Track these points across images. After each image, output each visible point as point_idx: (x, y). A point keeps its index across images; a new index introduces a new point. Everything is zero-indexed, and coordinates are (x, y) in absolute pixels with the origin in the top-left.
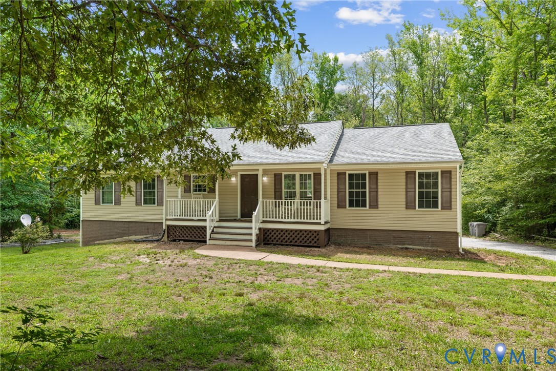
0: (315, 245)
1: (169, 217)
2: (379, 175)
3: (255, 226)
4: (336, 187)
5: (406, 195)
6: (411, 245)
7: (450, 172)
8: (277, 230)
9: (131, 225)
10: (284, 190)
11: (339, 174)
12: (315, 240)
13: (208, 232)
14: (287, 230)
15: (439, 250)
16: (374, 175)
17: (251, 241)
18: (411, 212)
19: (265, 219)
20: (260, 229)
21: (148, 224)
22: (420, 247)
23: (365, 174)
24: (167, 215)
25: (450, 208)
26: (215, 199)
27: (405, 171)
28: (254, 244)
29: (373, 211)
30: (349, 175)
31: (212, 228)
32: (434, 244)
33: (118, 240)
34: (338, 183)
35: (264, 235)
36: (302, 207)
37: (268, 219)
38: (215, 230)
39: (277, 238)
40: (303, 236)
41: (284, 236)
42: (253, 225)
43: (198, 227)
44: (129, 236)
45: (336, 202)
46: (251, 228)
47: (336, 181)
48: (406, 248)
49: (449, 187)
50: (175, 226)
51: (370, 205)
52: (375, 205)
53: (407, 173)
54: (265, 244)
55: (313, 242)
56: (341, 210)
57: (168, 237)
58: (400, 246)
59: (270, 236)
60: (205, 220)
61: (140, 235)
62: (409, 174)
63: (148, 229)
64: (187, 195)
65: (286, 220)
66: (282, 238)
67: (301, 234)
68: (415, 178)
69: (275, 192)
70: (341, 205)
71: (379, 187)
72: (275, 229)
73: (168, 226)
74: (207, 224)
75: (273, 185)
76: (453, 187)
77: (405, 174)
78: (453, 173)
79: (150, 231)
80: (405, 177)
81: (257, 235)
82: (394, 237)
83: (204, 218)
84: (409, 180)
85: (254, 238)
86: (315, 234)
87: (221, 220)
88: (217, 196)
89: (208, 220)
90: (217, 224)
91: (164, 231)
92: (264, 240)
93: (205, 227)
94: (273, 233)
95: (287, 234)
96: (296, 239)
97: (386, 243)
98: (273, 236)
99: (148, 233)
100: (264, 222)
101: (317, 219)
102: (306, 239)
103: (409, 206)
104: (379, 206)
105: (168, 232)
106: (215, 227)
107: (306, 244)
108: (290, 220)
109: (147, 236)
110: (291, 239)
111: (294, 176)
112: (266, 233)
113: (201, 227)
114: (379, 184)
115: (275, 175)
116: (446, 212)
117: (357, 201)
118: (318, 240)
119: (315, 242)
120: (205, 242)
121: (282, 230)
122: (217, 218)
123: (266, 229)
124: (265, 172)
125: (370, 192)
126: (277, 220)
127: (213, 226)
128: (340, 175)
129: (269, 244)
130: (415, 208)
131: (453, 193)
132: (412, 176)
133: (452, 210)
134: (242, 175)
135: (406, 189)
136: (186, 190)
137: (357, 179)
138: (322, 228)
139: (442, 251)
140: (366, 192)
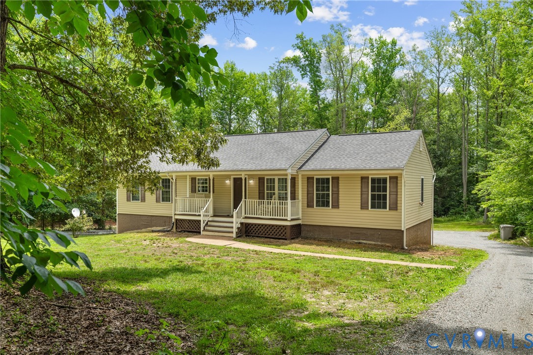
0: (283, 237)
1: (177, 213)
2: (340, 179)
3: (236, 222)
4: (306, 190)
5: (361, 197)
6: (364, 240)
8: (255, 225)
9: (153, 218)
10: (266, 191)
11: (308, 178)
12: (284, 233)
13: (202, 225)
14: (262, 225)
15: (387, 245)
16: (336, 179)
17: (232, 232)
18: (364, 212)
19: (246, 215)
20: (242, 224)
22: (371, 242)
23: (329, 179)
24: (175, 210)
25: (396, 209)
26: (210, 198)
27: (360, 176)
28: (234, 235)
29: (335, 210)
30: (317, 179)
31: (206, 222)
32: (383, 240)
33: (143, 230)
34: (308, 186)
35: (246, 228)
37: (249, 216)
38: (209, 223)
39: (255, 231)
41: (260, 230)
42: (234, 219)
43: (195, 221)
44: (151, 227)
45: (306, 202)
46: (232, 223)
47: (306, 184)
48: (360, 243)
49: (395, 190)
50: (181, 220)
51: (332, 205)
52: (336, 206)
53: (362, 178)
54: (246, 236)
55: (282, 235)
56: (310, 209)
57: (176, 228)
58: (356, 241)
59: (250, 229)
62: (364, 179)
63: (165, 222)
64: (193, 194)
65: (265, 217)
66: (259, 231)
67: (273, 228)
68: (368, 183)
69: (259, 193)
70: (310, 205)
71: (340, 190)
72: (254, 224)
73: (177, 220)
74: (201, 218)
75: (258, 187)
76: (399, 190)
77: (360, 179)
78: (399, 179)
79: (167, 224)
80: (360, 182)
81: (238, 228)
82: (351, 233)
83: (199, 214)
84: (363, 184)
85: (235, 230)
86: (284, 229)
87: (215, 216)
88: (211, 196)
89: (202, 216)
90: (211, 219)
91: (173, 224)
92: (246, 233)
93: (200, 221)
94: (252, 227)
95: (262, 228)
96: (269, 232)
97: (345, 238)
98: (252, 229)
99: (165, 225)
100: (246, 218)
101: (285, 216)
102: (276, 232)
103: (364, 206)
104: (340, 206)
105: (176, 225)
106: (208, 221)
107: (276, 237)
108: (267, 217)
109: (165, 227)
110: (266, 232)
111: (274, 179)
112: (247, 227)
113: (197, 220)
114: (340, 187)
115: (260, 179)
116: (393, 213)
117: (323, 202)
118: (285, 233)
119: (284, 235)
120: (200, 233)
121: (259, 225)
122: (211, 213)
123: (247, 223)
124: (251, 177)
125: (332, 194)
126: (255, 216)
127: (207, 220)
128: (310, 179)
129: (249, 236)
130: (368, 209)
131: (399, 196)
132: (366, 180)
133: (398, 211)
134: (234, 179)
135: (362, 191)
136: (193, 190)
137: (323, 183)
138: (288, 224)
139: (389, 246)
140: (329, 194)
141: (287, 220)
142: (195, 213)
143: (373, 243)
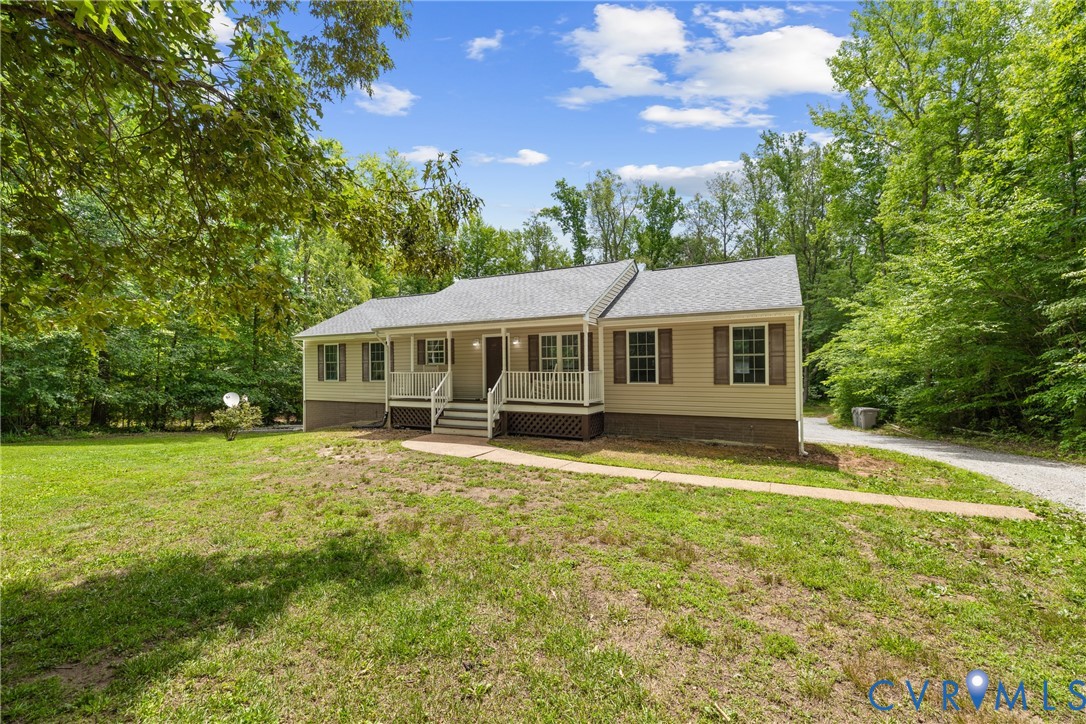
0: (577, 436)
1: (393, 396)
2: (674, 333)
3: (491, 410)
4: (612, 353)
5: (715, 362)
6: (722, 439)
7: (783, 326)
8: (526, 415)
10: (541, 358)
11: (616, 334)
12: (577, 429)
13: (434, 417)
14: (538, 415)
15: (767, 447)
16: (667, 333)
17: (486, 429)
18: (722, 388)
19: (510, 399)
20: (502, 413)
22: (736, 443)
23: (654, 332)
24: (390, 393)
25: (783, 382)
26: (447, 370)
27: (712, 327)
28: (489, 434)
29: (666, 387)
30: (631, 334)
31: (439, 412)
32: (758, 438)
34: (615, 347)
35: (509, 421)
37: (513, 399)
38: (445, 413)
39: (526, 426)
41: (535, 423)
42: (489, 406)
43: (423, 410)
44: (354, 421)
45: (612, 375)
46: (486, 411)
47: (612, 344)
48: (715, 445)
49: (781, 348)
50: (400, 408)
51: (660, 379)
52: (668, 379)
53: (716, 330)
54: (510, 434)
55: (574, 432)
56: (620, 387)
57: (392, 422)
58: (706, 441)
59: (517, 422)
60: (430, 401)
62: (719, 331)
64: (420, 365)
65: (542, 400)
66: (531, 426)
67: (557, 420)
68: (728, 337)
69: (530, 361)
70: (619, 378)
71: (674, 352)
72: (523, 413)
73: (392, 408)
74: (432, 405)
75: (527, 351)
76: (788, 349)
77: (712, 331)
78: (788, 328)
80: (712, 336)
81: (496, 421)
82: (697, 427)
83: (428, 397)
84: (718, 340)
85: (490, 425)
86: (576, 421)
87: (454, 401)
88: (449, 368)
89: (433, 401)
90: (448, 406)
91: (387, 415)
92: (509, 428)
93: (430, 409)
94: (520, 419)
95: (538, 420)
96: (550, 427)
97: (685, 436)
98: (520, 422)
100: (509, 403)
101: (579, 399)
102: (563, 428)
103: (720, 378)
104: (675, 380)
105: (392, 417)
106: (445, 410)
107: (564, 435)
108: (546, 401)
111: (555, 337)
112: (511, 419)
113: (426, 409)
114: (674, 347)
115: (530, 337)
116: (778, 389)
117: (643, 373)
118: (580, 429)
119: (577, 432)
120: (430, 429)
121: (532, 415)
122: (449, 395)
123: (511, 412)
124: (515, 333)
125: (660, 359)
126: (526, 400)
127: (442, 408)
128: (618, 335)
129: (514, 435)
130: (728, 383)
131: (788, 359)
132: (724, 333)
133: (788, 385)
134: (488, 339)
135: (715, 353)
136: (421, 360)
137: (642, 340)
138: (585, 412)
139: (771, 450)
140: (654, 359)
141: (582, 405)
142: (422, 397)
143: (739, 444)
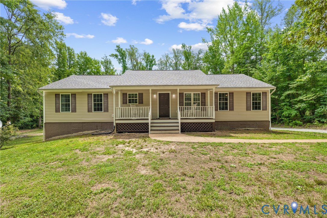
0: (210, 130)
1: (117, 118)
2: (234, 94)
6: (249, 128)
7: (266, 93)
9: (84, 124)
10: (184, 102)
12: (210, 128)
13: (150, 127)
16: (232, 94)
17: (178, 130)
18: (249, 112)
21: (97, 123)
22: (253, 129)
23: (227, 93)
25: (266, 109)
30: (219, 94)
32: (259, 127)
33: (74, 134)
36: (197, 111)
40: (203, 126)
41: (192, 126)
42: (179, 121)
48: (248, 129)
49: (265, 100)
51: (230, 109)
52: (232, 109)
53: (247, 93)
55: (208, 129)
56: (216, 112)
57: (117, 130)
58: (244, 129)
60: (148, 119)
61: (91, 130)
63: (97, 126)
64: (125, 105)
69: (180, 103)
70: (215, 109)
71: (234, 100)
73: (117, 124)
77: (246, 94)
79: (98, 128)
82: (241, 124)
83: (147, 118)
86: (210, 125)
88: (151, 105)
91: (115, 127)
95: (194, 125)
96: (199, 128)
97: (237, 127)
98: (185, 127)
99: (97, 129)
102: (204, 127)
103: (248, 109)
104: (234, 109)
105: (117, 128)
109: (97, 131)
110: (196, 128)
111: (190, 94)
114: (234, 98)
115: (180, 93)
116: (265, 112)
117: (224, 107)
124: (174, 92)
125: (229, 102)
126: (188, 118)
134: (159, 94)
136: (124, 102)
138: (214, 121)
139: (262, 130)
140: (227, 102)
141: (212, 119)
143: (254, 129)
